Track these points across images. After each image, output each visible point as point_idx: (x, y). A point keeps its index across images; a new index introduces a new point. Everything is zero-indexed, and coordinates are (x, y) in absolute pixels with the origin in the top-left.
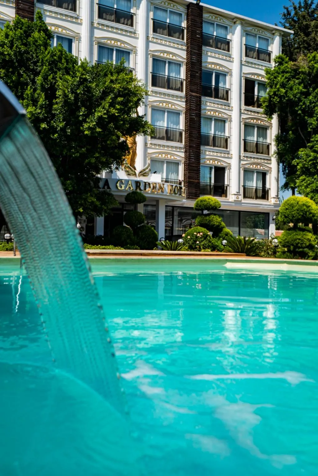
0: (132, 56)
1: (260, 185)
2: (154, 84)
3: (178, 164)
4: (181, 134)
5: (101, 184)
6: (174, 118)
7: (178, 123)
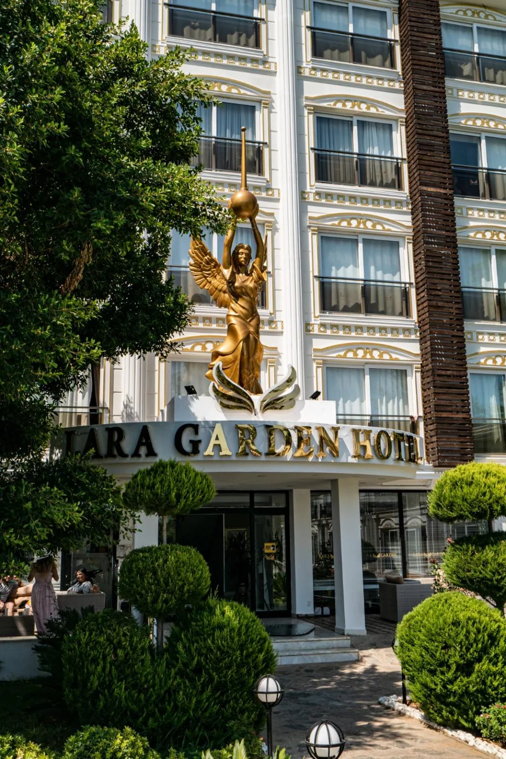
0: (260, 116)
2: (322, 175)
3: (402, 373)
4: (405, 294)
5: (128, 445)
6: (386, 257)
7: (397, 269)
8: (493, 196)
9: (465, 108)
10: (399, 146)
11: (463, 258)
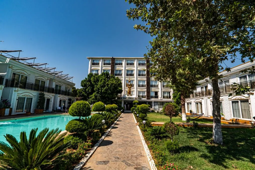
0: (134, 71)
1: (168, 95)
2: (139, 76)
3: (145, 92)
4: (145, 85)
5: (121, 98)
6: (144, 82)
11: (150, 81)
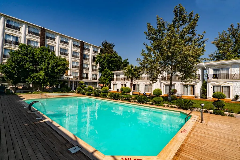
0: (68, 51)
2: (73, 57)
3: (78, 73)
4: (79, 67)
6: (77, 63)
7: (78, 65)
8: (86, 60)
9: (85, 52)
10: (79, 55)
11: (83, 64)
